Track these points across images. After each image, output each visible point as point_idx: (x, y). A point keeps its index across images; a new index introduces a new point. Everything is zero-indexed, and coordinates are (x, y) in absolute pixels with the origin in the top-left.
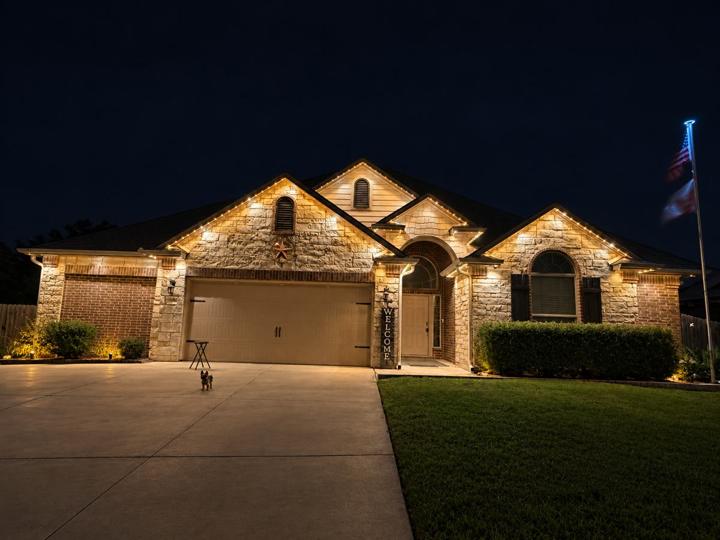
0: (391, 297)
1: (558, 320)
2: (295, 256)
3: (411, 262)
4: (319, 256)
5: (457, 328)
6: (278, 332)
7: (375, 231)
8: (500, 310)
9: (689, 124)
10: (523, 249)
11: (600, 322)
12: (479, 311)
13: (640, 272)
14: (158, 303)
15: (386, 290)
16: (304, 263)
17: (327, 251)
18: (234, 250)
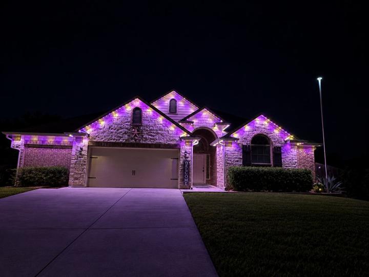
0: (188, 155)
1: (263, 166)
2: (142, 136)
3: (197, 139)
4: (153, 136)
5: (218, 170)
6: (134, 172)
7: (180, 124)
8: (237, 161)
9: (319, 79)
10: (247, 133)
11: (281, 166)
12: (229, 162)
13: (298, 144)
14: (74, 158)
15: (186, 152)
16: (146, 139)
17: (158, 133)
18: (112, 132)
